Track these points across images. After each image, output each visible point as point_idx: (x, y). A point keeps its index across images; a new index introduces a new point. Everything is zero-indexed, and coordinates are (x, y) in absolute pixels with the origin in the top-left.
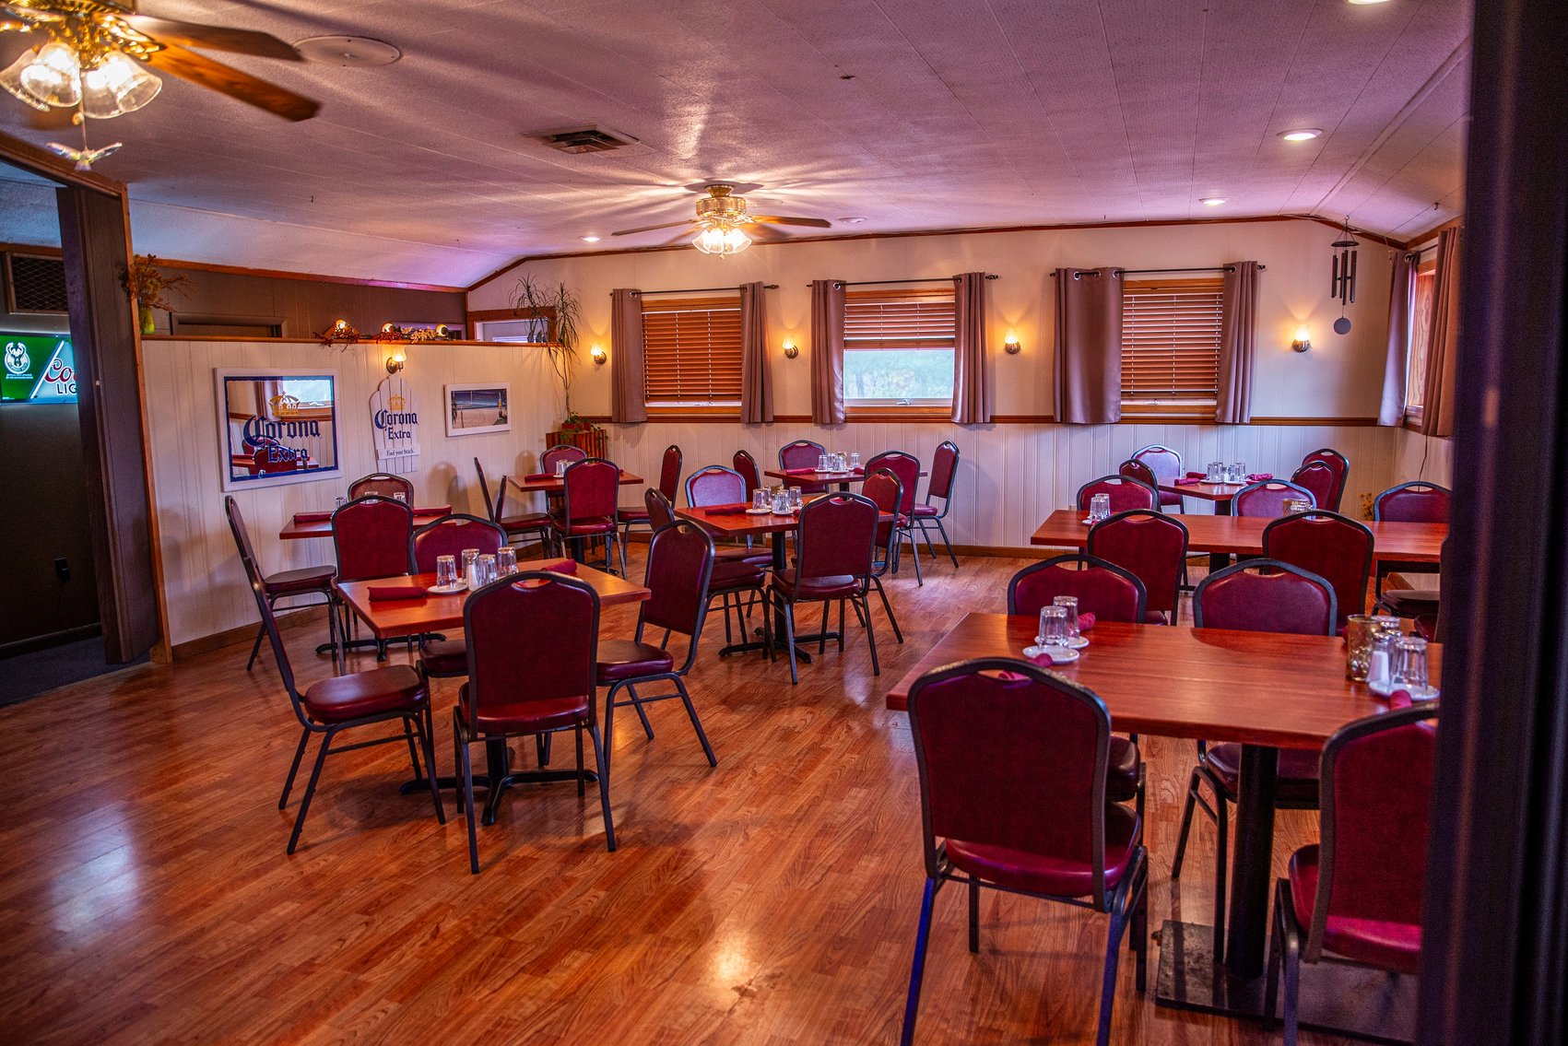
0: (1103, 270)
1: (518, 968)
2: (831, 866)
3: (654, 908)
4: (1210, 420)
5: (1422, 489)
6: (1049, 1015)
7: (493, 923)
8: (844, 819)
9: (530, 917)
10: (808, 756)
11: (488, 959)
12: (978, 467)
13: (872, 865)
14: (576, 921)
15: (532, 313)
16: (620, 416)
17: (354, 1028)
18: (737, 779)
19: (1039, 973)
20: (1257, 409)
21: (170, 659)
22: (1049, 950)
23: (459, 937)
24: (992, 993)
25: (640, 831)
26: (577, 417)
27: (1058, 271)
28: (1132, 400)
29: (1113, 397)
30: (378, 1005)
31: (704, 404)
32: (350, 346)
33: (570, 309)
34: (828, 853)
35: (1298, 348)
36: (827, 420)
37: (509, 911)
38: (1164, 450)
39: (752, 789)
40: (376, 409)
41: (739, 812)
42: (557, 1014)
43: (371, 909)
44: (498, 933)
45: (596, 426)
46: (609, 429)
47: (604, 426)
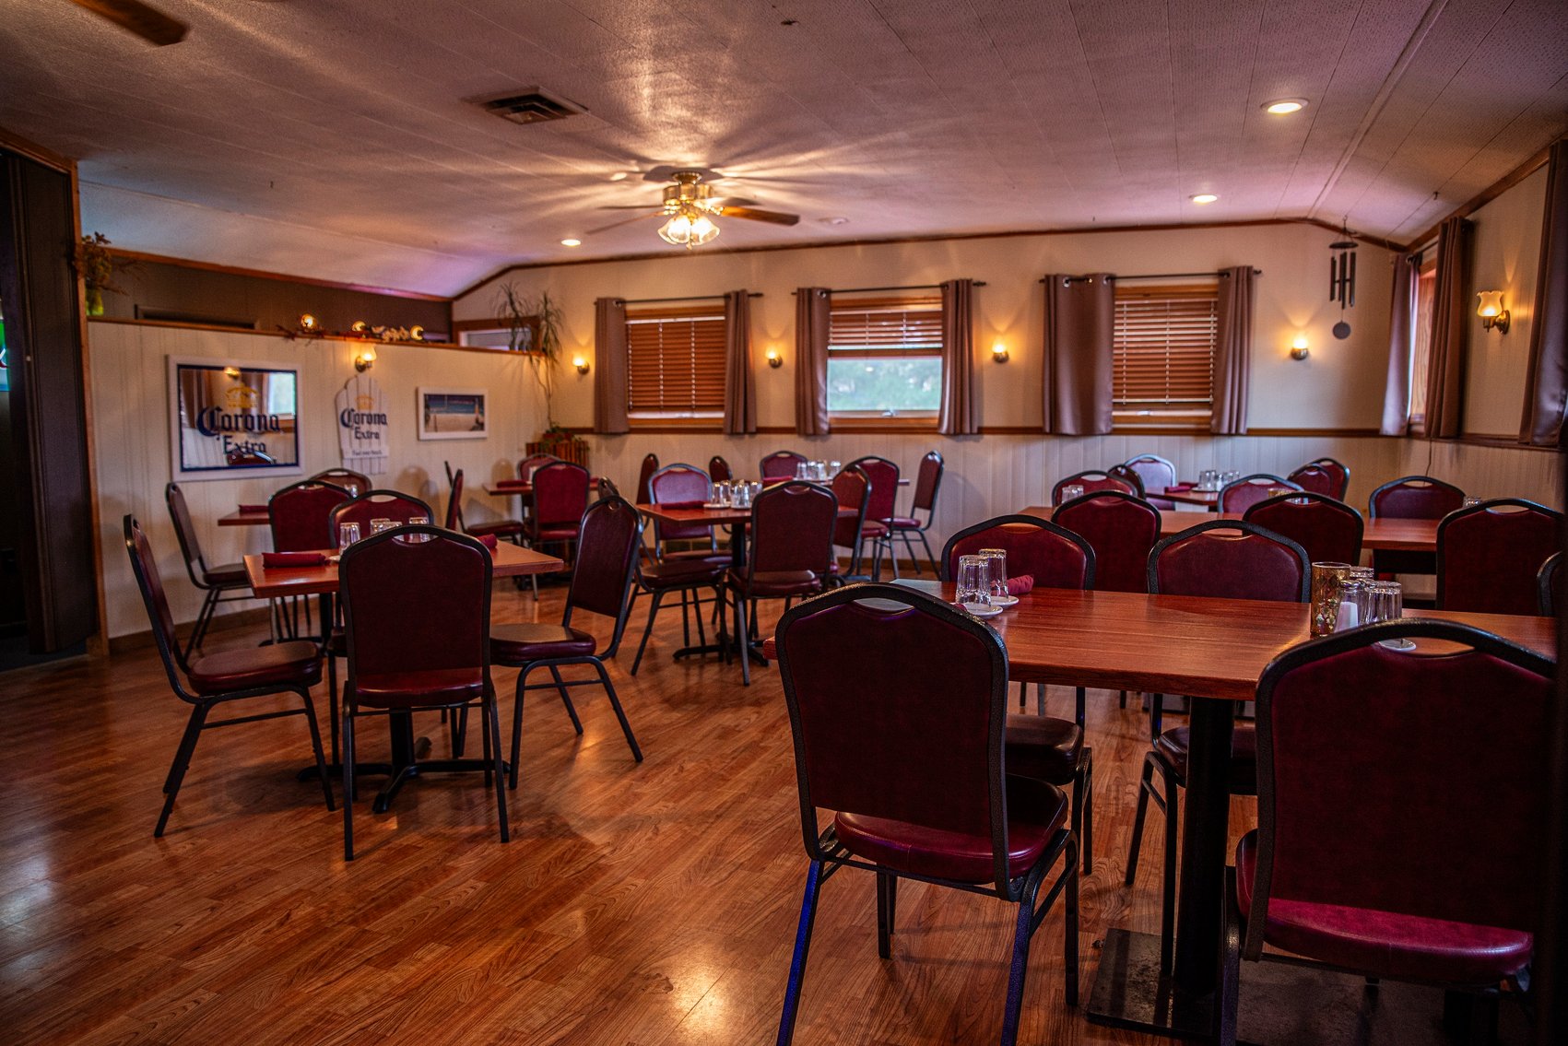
0: (1094, 276)
1: (363, 960)
2: (742, 864)
3: (533, 902)
4: (1205, 431)
5: (1420, 484)
6: (959, 1031)
7: (351, 912)
8: (766, 816)
9: (395, 906)
10: (744, 754)
11: (333, 948)
12: (965, 479)
13: (788, 864)
14: (443, 911)
15: (515, 322)
16: (602, 428)
17: (155, 1020)
18: (661, 776)
19: (953, 983)
20: (1254, 420)
21: (106, 651)
22: (971, 958)
23: (308, 925)
24: (897, 1003)
25: (542, 823)
26: (558, 428)
27: (1048, 277)
28: (1124, 410)
29: (1103, 407)
30: (190, 996)
31: (687, 415)
32: (314, 342)
33: (554, 318)
34: (742, 850)
35: (1297, 356)
36: (810, 430)
37: (373, 900)
38: (1155, 461)
39: (675, 784)
40: (343, 407)
41: (656, 807)
42: (391, 1010)
43: (225, 893)
44: (354, 922)
45: (577, 437)
46: (591, 440)
47: (586, 437)
